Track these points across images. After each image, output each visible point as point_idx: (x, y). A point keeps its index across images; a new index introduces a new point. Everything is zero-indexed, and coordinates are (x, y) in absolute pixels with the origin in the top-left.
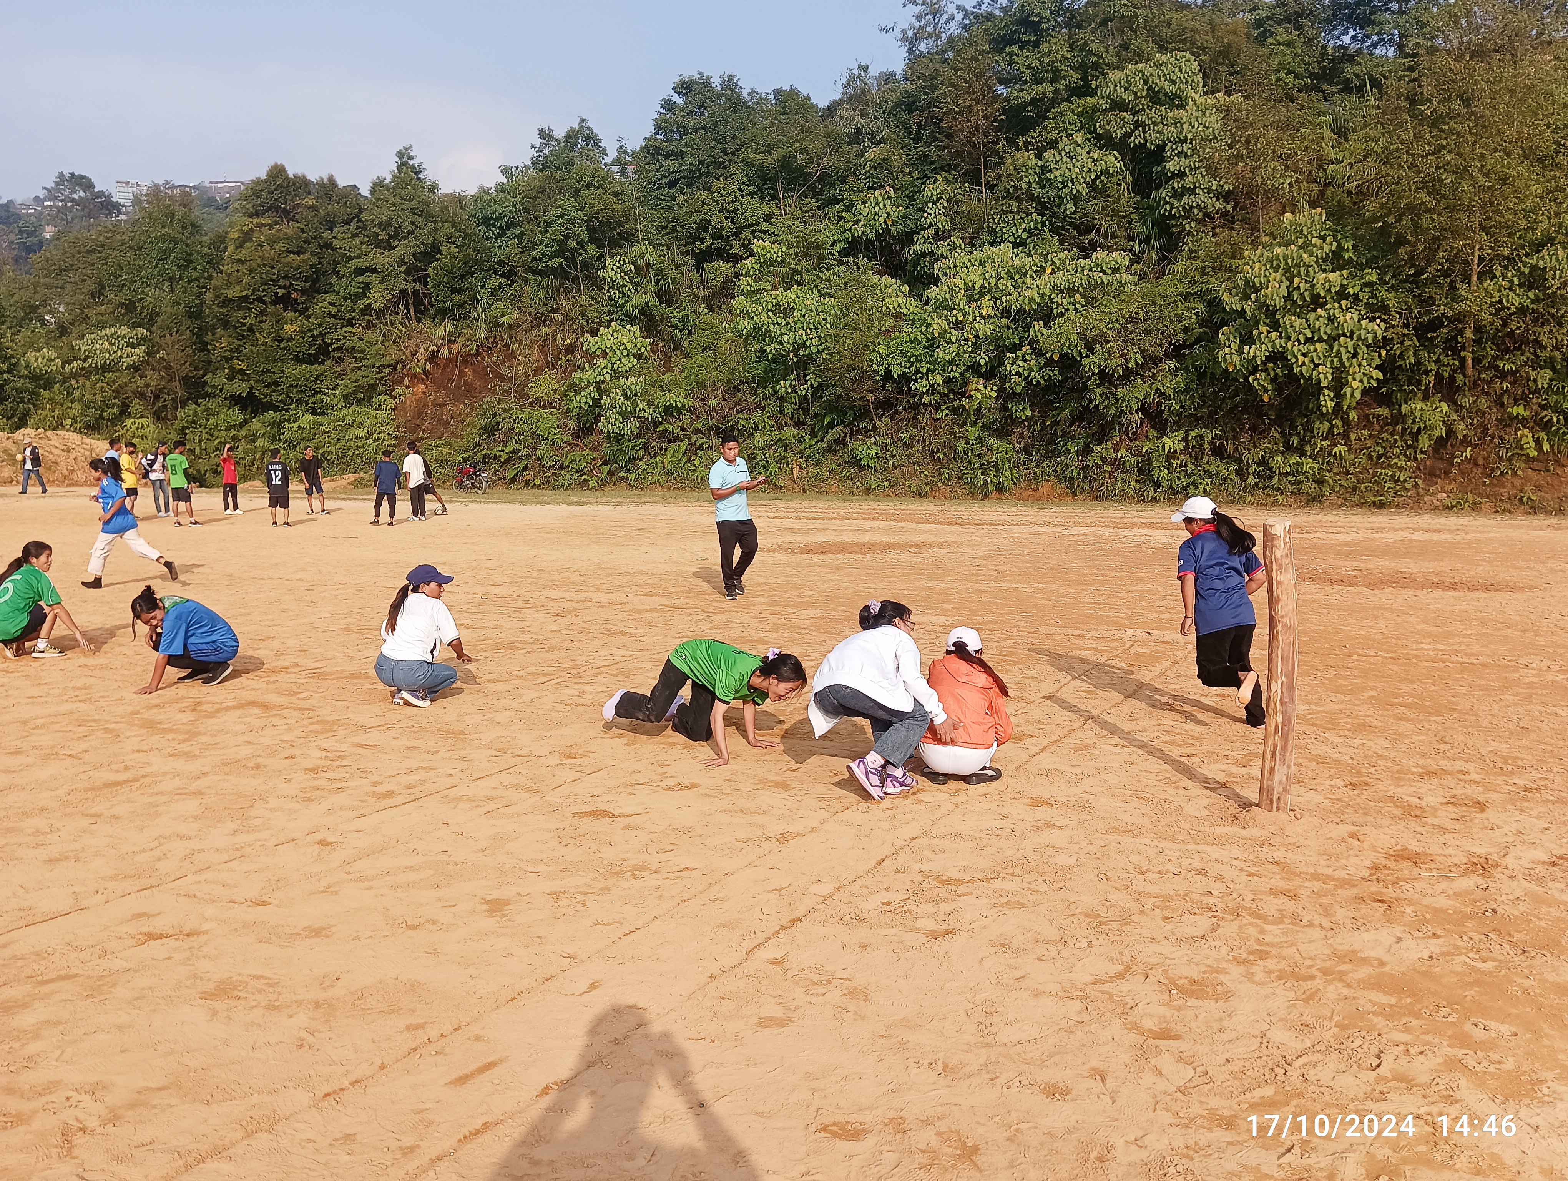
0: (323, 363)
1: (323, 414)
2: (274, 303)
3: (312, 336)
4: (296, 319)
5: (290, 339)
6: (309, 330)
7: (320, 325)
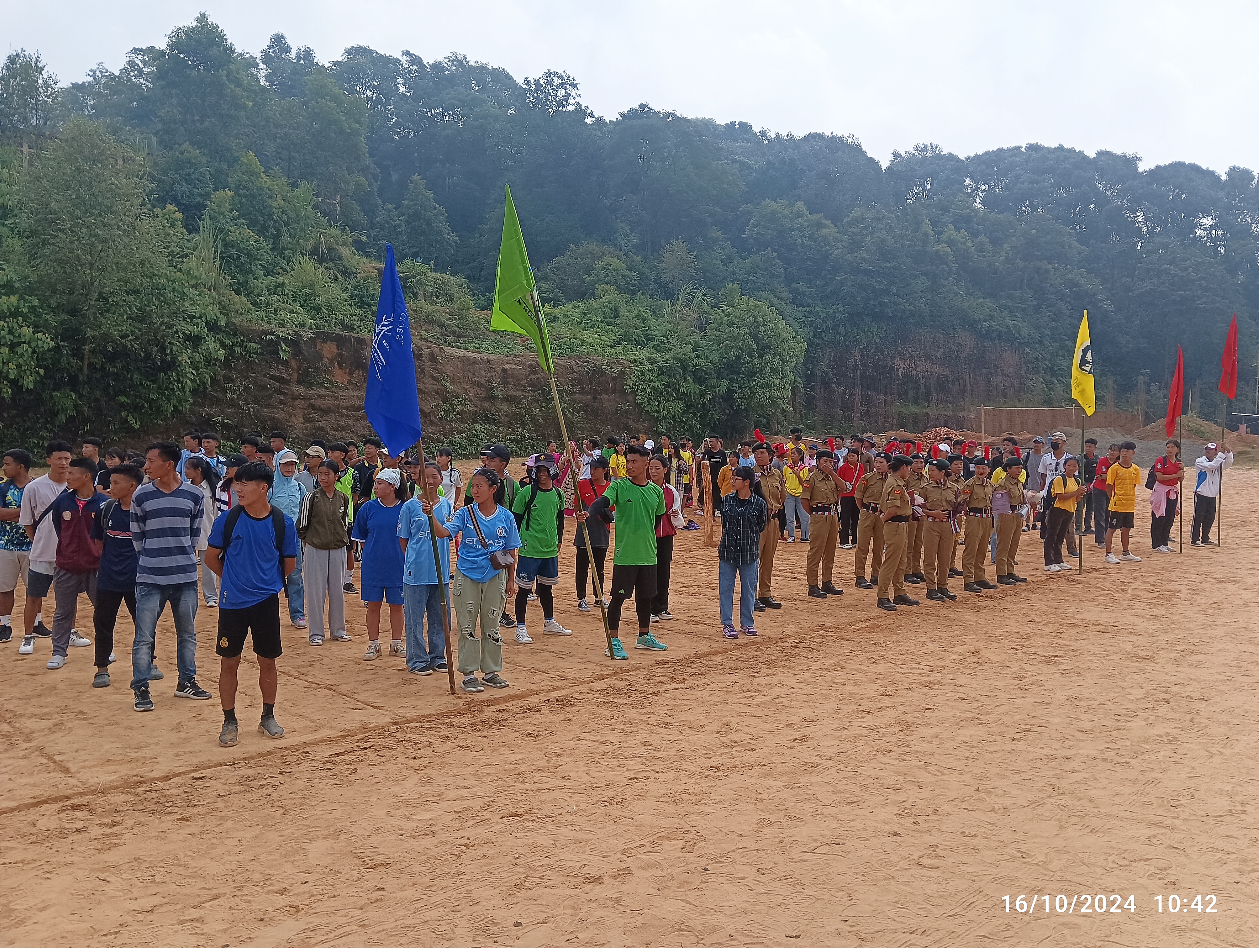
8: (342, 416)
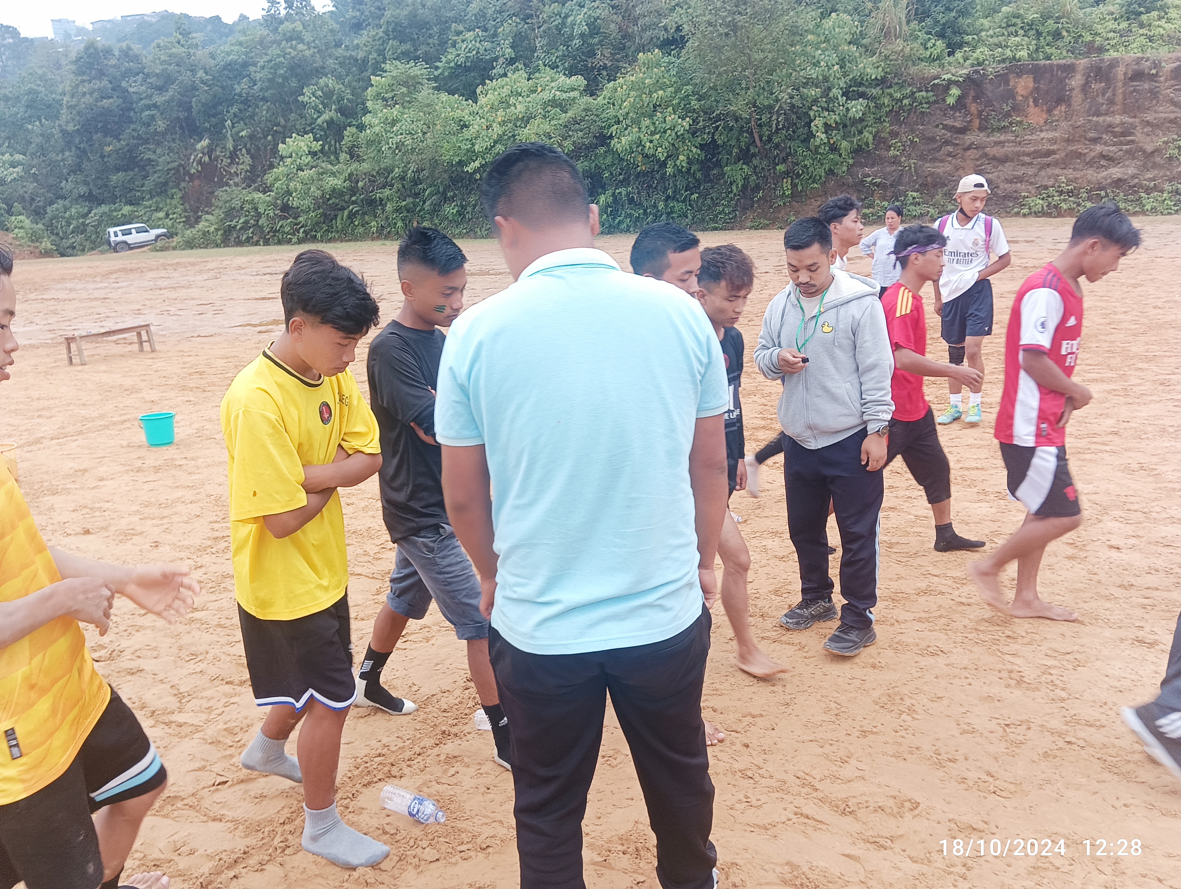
0: (133, 170)
2: (96, 132)
3: (124, 152)
4: (112, 141)
5: (110, 155)
6: (121, 149)
7: (127, 145)
8: (1023, 165)
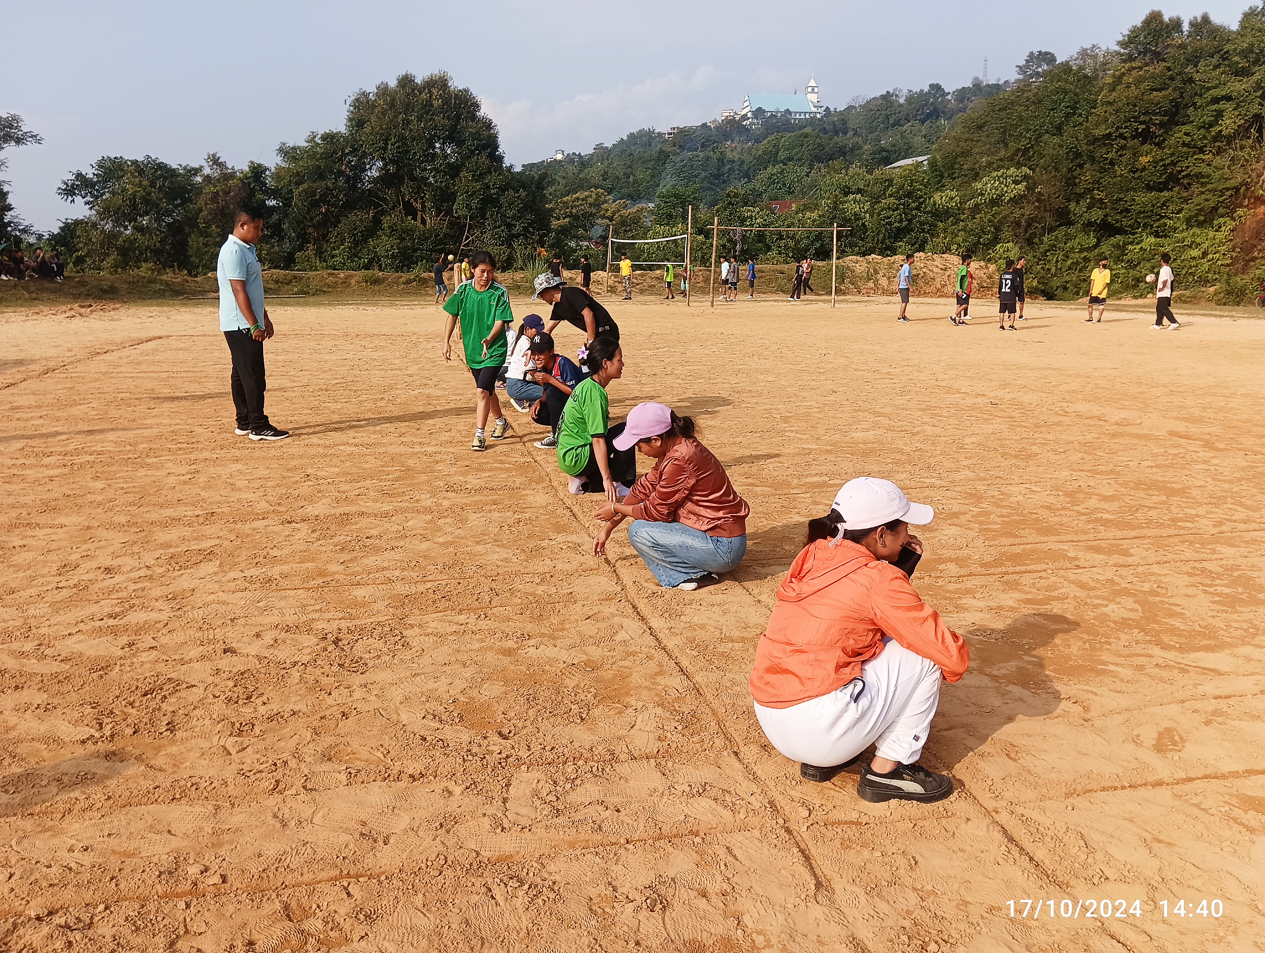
0: (1171, 189)
1: (1166, 236)
2: (1133, 137)
3: (1164, 165)
4: (1151, 150)
5: (1144, 169)
6: (1162, 160)
7: (1172, 154)
